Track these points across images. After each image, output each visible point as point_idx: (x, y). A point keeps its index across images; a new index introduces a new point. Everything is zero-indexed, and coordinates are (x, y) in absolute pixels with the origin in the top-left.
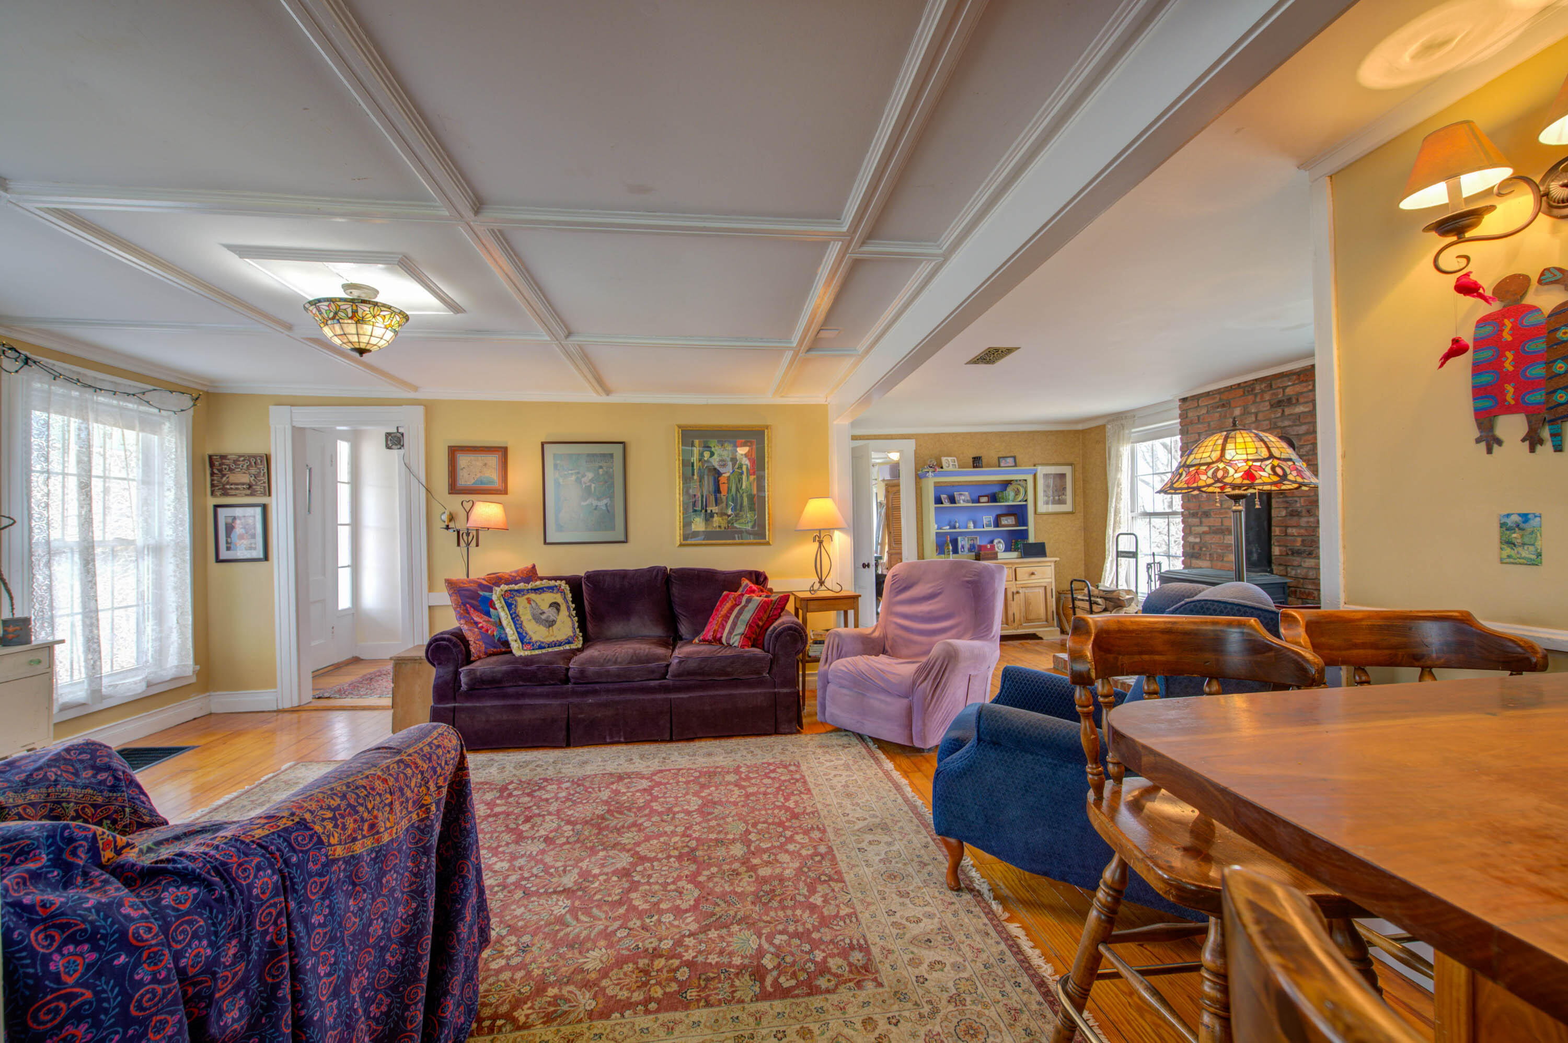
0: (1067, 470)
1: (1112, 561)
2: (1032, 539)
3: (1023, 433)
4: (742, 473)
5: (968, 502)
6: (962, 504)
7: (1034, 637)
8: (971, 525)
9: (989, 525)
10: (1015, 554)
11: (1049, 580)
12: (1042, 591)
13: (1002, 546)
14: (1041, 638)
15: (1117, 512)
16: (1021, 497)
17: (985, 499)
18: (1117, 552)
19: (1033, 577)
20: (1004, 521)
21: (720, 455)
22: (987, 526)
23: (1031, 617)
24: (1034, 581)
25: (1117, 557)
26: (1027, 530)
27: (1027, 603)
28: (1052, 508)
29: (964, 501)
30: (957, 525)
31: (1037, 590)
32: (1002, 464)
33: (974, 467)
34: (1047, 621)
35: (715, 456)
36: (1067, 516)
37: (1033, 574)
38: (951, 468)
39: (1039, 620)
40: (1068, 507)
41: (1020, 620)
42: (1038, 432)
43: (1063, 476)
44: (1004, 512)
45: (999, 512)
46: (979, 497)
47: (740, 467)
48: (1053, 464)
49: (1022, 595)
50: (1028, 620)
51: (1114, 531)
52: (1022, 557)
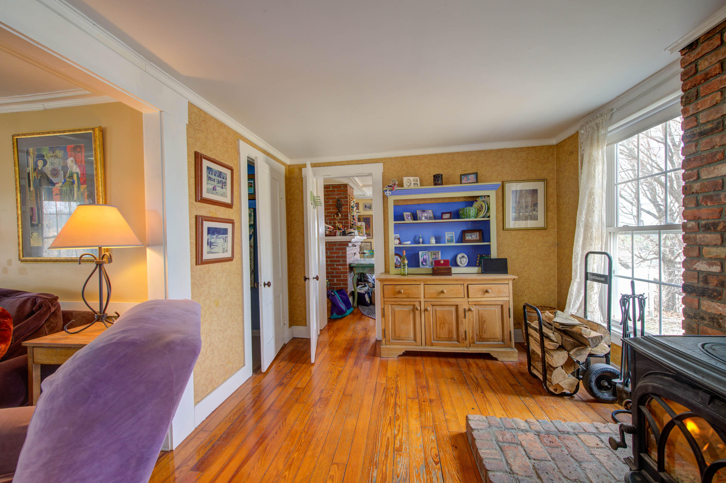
0: (540, 186)
1: (580, 283)
2: (494, 254)
3: (491, 151)
4: (73, 183)
5: (430, 218)
6: (424, 220)
7: (487, 356)
8: (433, 241)
9: (450, 241)
10: (475, 269)
11: (507, 299)
12: (498, 310)
13: (465, 261)
14: (496, 359)
15: (588, 227)
16: (482, 214)
17: (448, 216)
18: (586, 274)
19: (487, 295)
20: (468, 237)
21: (52, 164)
22: (449, 241)
23: (485, 336)
24: (486, 299)
25: (586, 278)
26: (489, 246)
27: (482, 322)
28: (522, 224)
29: (426, 218)
30: (421, 240)
31: (493, 308)
32: (463, 181)
33: (435, 184)
34: (503, 341)
35: (48, 165)
36: (538, 232)
37: (487, 292)
38: (412, 187)
39: (494, 339)
40: (540, 223)
41: (472, 338)
42: (507, 149)
43: (535, 192)
44: (469, 227)
45: (465, 228)
46: (443, 213)
47: (71, 176)
48: (524, 181)
49: (475, 313)
50: (481, 339)
51: (583, 248)
52: (482, 273)
